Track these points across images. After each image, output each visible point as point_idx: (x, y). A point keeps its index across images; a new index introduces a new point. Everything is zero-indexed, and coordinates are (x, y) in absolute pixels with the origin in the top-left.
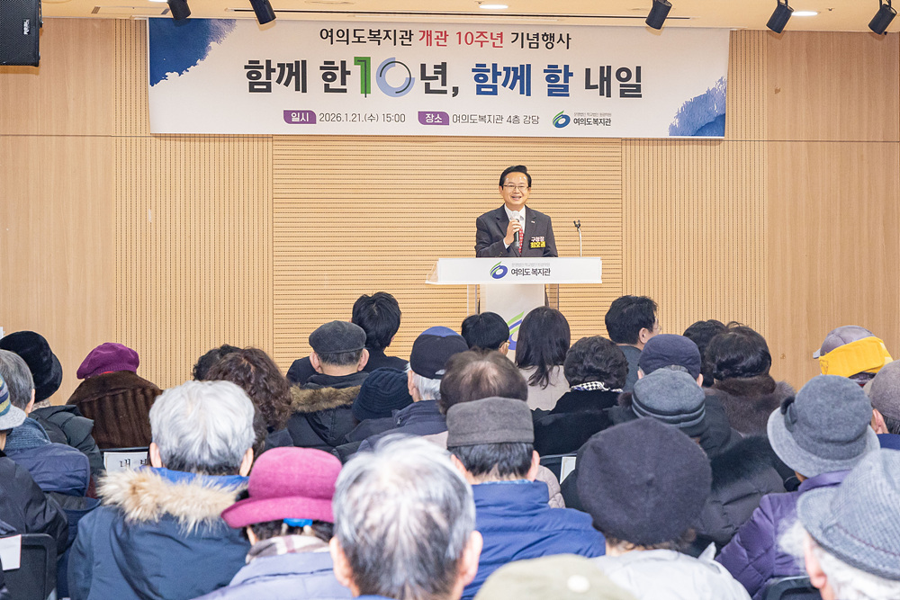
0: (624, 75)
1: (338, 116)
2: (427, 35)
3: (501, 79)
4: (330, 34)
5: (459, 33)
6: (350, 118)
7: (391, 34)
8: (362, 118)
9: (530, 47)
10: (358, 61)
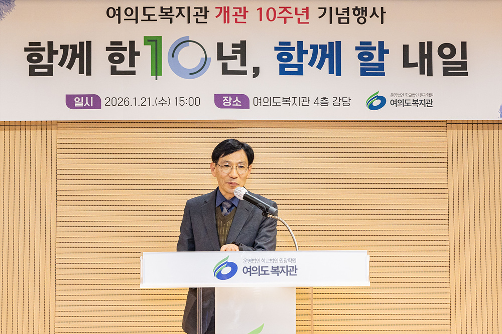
0: (447, 51)
1: (126, 101)
2: (224, 12)
3: (307, 58)
4: (117, 12)
5: (260, 9)
6: (139, 102)
7: (185, 12)
8: (153, 102)
9: (340, 23)
10: (148, 40)
